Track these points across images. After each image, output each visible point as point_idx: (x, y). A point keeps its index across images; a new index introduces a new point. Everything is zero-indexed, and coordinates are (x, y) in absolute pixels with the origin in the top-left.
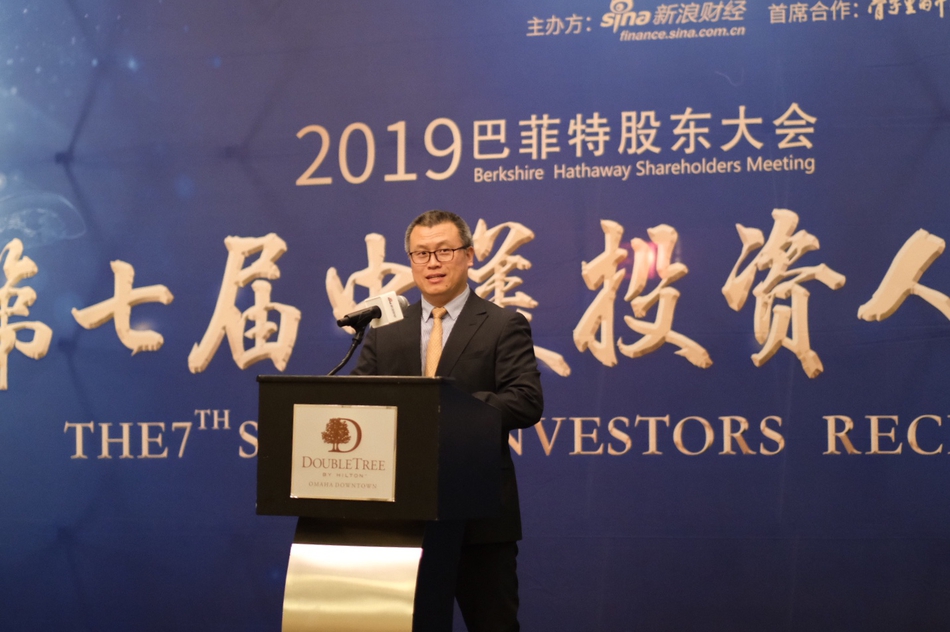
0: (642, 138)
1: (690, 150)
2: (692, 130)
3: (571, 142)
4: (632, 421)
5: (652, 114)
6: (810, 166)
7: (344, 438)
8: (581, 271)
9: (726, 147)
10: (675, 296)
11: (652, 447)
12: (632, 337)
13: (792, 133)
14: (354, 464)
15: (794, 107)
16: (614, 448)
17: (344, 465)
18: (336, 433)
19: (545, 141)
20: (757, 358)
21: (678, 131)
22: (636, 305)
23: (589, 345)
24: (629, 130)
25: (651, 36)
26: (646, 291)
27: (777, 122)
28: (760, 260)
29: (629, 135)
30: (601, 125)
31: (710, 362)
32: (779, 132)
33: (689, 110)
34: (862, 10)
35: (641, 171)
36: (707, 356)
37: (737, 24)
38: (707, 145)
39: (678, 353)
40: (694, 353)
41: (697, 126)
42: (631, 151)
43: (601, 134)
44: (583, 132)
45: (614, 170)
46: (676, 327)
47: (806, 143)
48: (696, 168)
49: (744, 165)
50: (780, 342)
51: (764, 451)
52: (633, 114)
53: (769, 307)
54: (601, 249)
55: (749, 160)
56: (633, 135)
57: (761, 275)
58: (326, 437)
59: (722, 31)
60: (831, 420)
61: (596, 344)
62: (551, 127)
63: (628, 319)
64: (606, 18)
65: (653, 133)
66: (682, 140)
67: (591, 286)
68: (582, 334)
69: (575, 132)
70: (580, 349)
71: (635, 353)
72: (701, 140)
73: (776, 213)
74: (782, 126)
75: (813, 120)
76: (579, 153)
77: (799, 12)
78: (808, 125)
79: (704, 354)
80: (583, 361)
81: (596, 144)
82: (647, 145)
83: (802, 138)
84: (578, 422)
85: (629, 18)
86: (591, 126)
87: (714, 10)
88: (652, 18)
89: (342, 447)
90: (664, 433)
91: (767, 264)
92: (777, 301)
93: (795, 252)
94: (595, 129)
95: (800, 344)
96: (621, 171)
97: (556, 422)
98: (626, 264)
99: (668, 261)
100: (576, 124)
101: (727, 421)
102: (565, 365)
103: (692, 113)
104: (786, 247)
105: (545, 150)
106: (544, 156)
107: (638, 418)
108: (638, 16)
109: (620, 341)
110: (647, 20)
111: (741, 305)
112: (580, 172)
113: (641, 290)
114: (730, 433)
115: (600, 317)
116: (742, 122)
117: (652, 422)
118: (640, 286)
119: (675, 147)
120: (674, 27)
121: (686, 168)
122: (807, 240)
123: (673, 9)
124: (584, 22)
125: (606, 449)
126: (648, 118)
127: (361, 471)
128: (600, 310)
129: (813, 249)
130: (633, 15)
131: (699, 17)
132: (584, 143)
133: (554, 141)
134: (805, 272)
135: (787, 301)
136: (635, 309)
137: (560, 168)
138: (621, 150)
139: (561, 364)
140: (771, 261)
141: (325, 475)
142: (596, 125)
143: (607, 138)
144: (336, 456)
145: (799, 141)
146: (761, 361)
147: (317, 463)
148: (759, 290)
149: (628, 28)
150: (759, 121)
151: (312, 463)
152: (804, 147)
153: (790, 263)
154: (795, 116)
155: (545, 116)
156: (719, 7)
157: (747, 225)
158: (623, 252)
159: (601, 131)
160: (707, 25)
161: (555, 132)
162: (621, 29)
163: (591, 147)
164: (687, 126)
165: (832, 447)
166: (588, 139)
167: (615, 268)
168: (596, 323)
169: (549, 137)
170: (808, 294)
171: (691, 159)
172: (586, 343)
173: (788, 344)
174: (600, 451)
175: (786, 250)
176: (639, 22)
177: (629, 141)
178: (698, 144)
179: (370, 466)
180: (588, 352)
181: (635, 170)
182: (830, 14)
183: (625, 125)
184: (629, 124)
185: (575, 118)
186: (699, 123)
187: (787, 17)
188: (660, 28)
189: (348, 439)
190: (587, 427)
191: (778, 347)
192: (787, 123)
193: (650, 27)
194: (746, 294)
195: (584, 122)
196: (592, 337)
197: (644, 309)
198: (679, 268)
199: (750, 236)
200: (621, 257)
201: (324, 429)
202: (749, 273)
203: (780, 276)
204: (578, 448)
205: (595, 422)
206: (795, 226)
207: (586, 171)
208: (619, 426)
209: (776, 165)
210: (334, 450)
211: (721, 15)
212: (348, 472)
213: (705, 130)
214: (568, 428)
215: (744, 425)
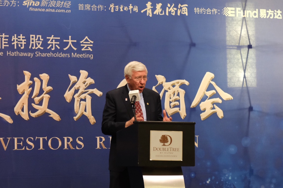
0: (37, 44)
1: (53, 49)
2: (54, 43)
3: (13, 44)
4: (34, 138)
5: (40, 36)
6: (91, 57)
7: (167, 142)
8: (17, 88)
9: (65, 49)
10: (48, 97)
11: (41, 147)
12: (35, 110)
13: (86, 46)
14: (170, 149)
15: (87, 37)
16: (28, 148)
17: (167, 150)
18: (164, 140)
19: (3, 43)
20: (75, 118)
21: (49, 42)
22: (35, 100)
23: (20, 113)
24: (33, 41)
25: (40, 10)
26: (39, 95)
27: (81, 42)
28: (76, 86)
29: (33, 43)
30: (23, 39)
31: (60, 119)
32: (82, 45)
33: (53, 36)
34: (107, 8)
35: (37, 55)
36: (59, 117)
37: (68, 9)
38: (59, 48)
39: (49, 116)
40: (55, 116)
41: (55, 42)
42: (33, 48)
43: (23, 42)
44: (17, 40)
45: (28, 54)
46: (49, 108)
47: (90, 49)
48: (55, 55)
49: (71, 55)
50: (83, 113)
51: (77, 148)
52: (34, 36)
53: (79, 102)
54: (24, 81)
55: (72, 53)
56: (34, 43)
57: (76, 91)
58: (161, 141)
59: (63, 11)
60: (98, 138)
61: (22, 112)
62: (5, 38)
63: (33, 104)
64: (24, 2)
65: (41, 42)
66: (51, 45)
67: (20, 93)
68: (17, 109)
69: (14, 40)
70: (17, 114)
71: (35, 116)
72: (57, 46)
73: (81, 71)
74: (83, 43)
75: (92, 42)
76: (15, 48)
77: (88, 7)
78: (91, 44)
79: (58, 117)
80: (17, 118)
81: (21, 45)
82: (39, 46)
83: (89, 48)
84: (16, 139)
85: (32, 3)
86: (20, 38)
87: (60, 4)
88: (40, 4)
89: (166, 144)
90: (45, 143)
91: (78, 88)
92: (82, 100)
93: (87, 84)
94: (21, 40)
95: (88, 114)
96: (30, 55)
97: (8, 139)
98: (32, 86)
99: (46, 85)
100: (14, 37)
101: (66, 138)
102: (11, 119)
103: (53, 37)
104: (84, 83)
105: (3, 46)
106: (3, 48)
107: (37, 138)
108: (35, 3)
109: (30, 112)
110: (38, 5)
111: (70, 101)
112: (16, 54)
113: (37, 95)
114: (67, 142)
115: (23, 104)
116: (70, 41)
117: (41, 139)
118: (37, 93)
119: (48, 48)
120: (48, 8)
121: (52, 55)
122: (90, 81)
123: (47, 2)
124: (17, 3)
125: (25, 148)
126: (39, 37)
127: (172, 151)
128: (23, 101)
129: (93, 83)
130: (34, 2)
131: (56, 5)
132: (17, 44)
133: (7, 43)
134: (90, 91)
135: (85, 100)
136: (35, 101)
137: (9, 52)
138: (30, 47)
139: (10, 119)
140: (80, 87)
141: (161, 153)
142: (21, 38)
143: (25, 43)
144: (164, 147)
145: (88, 49)
146: (76, 119)
147: (158, 149)
148: (76, 96)
149: (32, 6)
150: (75, 41)
151: (157, 149)
152: (90, 50)
153: (85, 88)
154: (86, 40)
155: (4, 34)
156: (62, 3)
157: (72, 75)
158: (31, 82)
159: (23, 40)
160: (58, 8)
161: (7, 40)
162: (29, 7)
163: (20, 46)
164: (52, 41)
165: (98, 147)
166: (18, 43)
167: (28, 87)
168: (22, 105)
169: (5, 41)
170: (91, 98)
171: (53, 52)
172: (19, 112)
173: (85, 113)
174: (24, 149)
175: (84, 84)
176: (36, 5)
177: (33, 44)
178: (56, 47)
179: (175, 150)
180: (19, 115)
181: (35, 55)
182: (97, 9)
183: (31, 39)
184: (33, 39)
185: (14, 36)
186: (56, 40)
187: (84, 9)
188: (43, 8)
189: (168, 141)
190: (19, 141)
191: (82, 115)
192: (84, 43)
193: (39, 7)
194: (72, 97)
195: (17, 37)
196: (21, 110)
197: (38, 101)
198: (50, 88)
199: (73, 78)
200: (31, 83)
201: (160, 138)
202: (73, 90)
203: (82, 92)
204: (16, 148)
205: (22, 139)
206: (87, 76)
207: (18, 54)
208: (30, 140)
209: (81, 56)
210: (163, 145)
211: (63, 6)
212: (168, 152)
213: (58, 43)
214: (12, 141)
215: (71, 140)
